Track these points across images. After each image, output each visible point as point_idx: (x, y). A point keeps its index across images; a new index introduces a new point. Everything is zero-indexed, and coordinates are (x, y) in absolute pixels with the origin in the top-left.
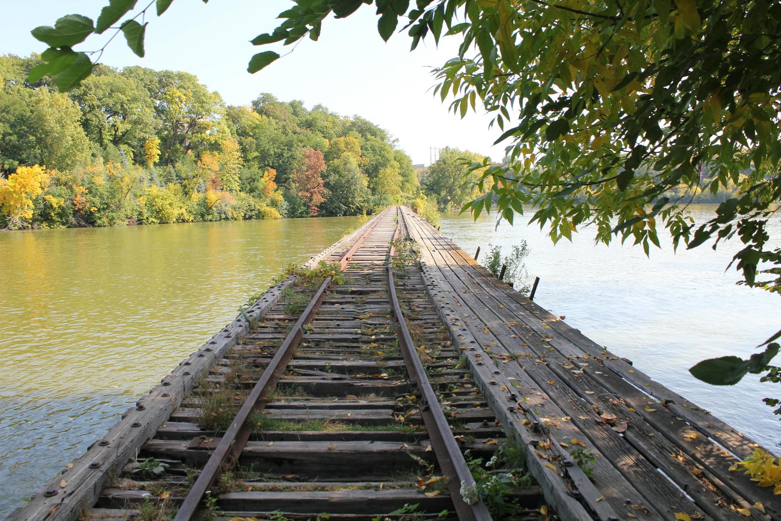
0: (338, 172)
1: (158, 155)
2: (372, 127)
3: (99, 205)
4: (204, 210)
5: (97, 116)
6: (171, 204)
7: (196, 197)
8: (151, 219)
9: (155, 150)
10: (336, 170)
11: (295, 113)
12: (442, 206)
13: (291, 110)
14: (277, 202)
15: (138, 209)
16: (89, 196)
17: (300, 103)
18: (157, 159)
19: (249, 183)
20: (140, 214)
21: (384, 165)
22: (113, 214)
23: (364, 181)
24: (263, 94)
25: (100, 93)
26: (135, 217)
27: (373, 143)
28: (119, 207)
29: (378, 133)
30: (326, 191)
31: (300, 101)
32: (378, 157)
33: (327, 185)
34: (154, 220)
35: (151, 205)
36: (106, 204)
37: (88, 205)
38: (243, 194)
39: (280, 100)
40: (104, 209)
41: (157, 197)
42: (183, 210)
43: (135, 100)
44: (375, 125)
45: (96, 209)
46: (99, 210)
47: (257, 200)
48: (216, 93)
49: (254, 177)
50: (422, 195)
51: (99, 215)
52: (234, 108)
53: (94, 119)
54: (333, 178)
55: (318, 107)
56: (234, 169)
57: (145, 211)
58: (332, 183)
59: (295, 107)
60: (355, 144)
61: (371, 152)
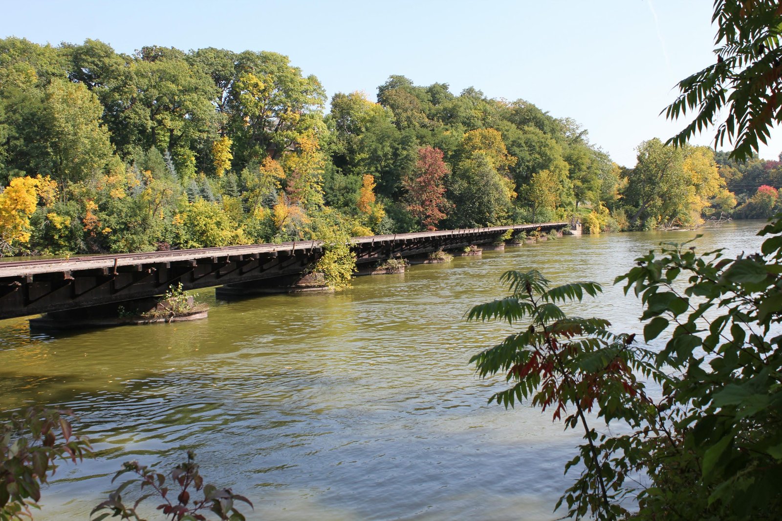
0: (468, 178)
1: (230, 160)
2: (539, 115)
3: (114, 225)
4: (269, 231)
5: (136, 113)
6: (218, 224)
7: (261, 213)
8: (191, 243)
9: (225, 156)
10: (465, 176)
11: (435, 101)
12: (638, 223)
13: (430, 97)
14: (377, 219)
15: (174, 230)
16: (103, 215)
17: (445, 87)
18: (228, 165)
19: (343, 195)
20: (177, 236)
21: (544, 166)
22: (134, 236)
23: (506, 189)
24: (392, 77)
25: (144, 82)
26: (170, 241)
27: (529, 136)
28: (143, 227)
29: (546, 122)
30: (448, 204)
31: (443, 85)
32: (537, 156)
33: (449, 195)
34: (195, 244)
35: (190, 222)
36: (125, 224)
37: (101, 225)
38: (328, 210)
39: (416, 84)
40: (122, 230)
41: (201, 213)
42: (240, 231)
44: (543, 112)
45: (110, 230)
46: (115, 232)
47: (348, 217)
48: (312, 79)
49: (350, 186)
50: (601, 207)
51: (114, 238)
52: (344, 96)
53: (132, 116)
54: (459, 186)
55: (470, 91)
56: (314, 176)
57: (182, 232)
58: (457, 193)
59: (435, 93)
60: (495, 139)
61: (526, 149)
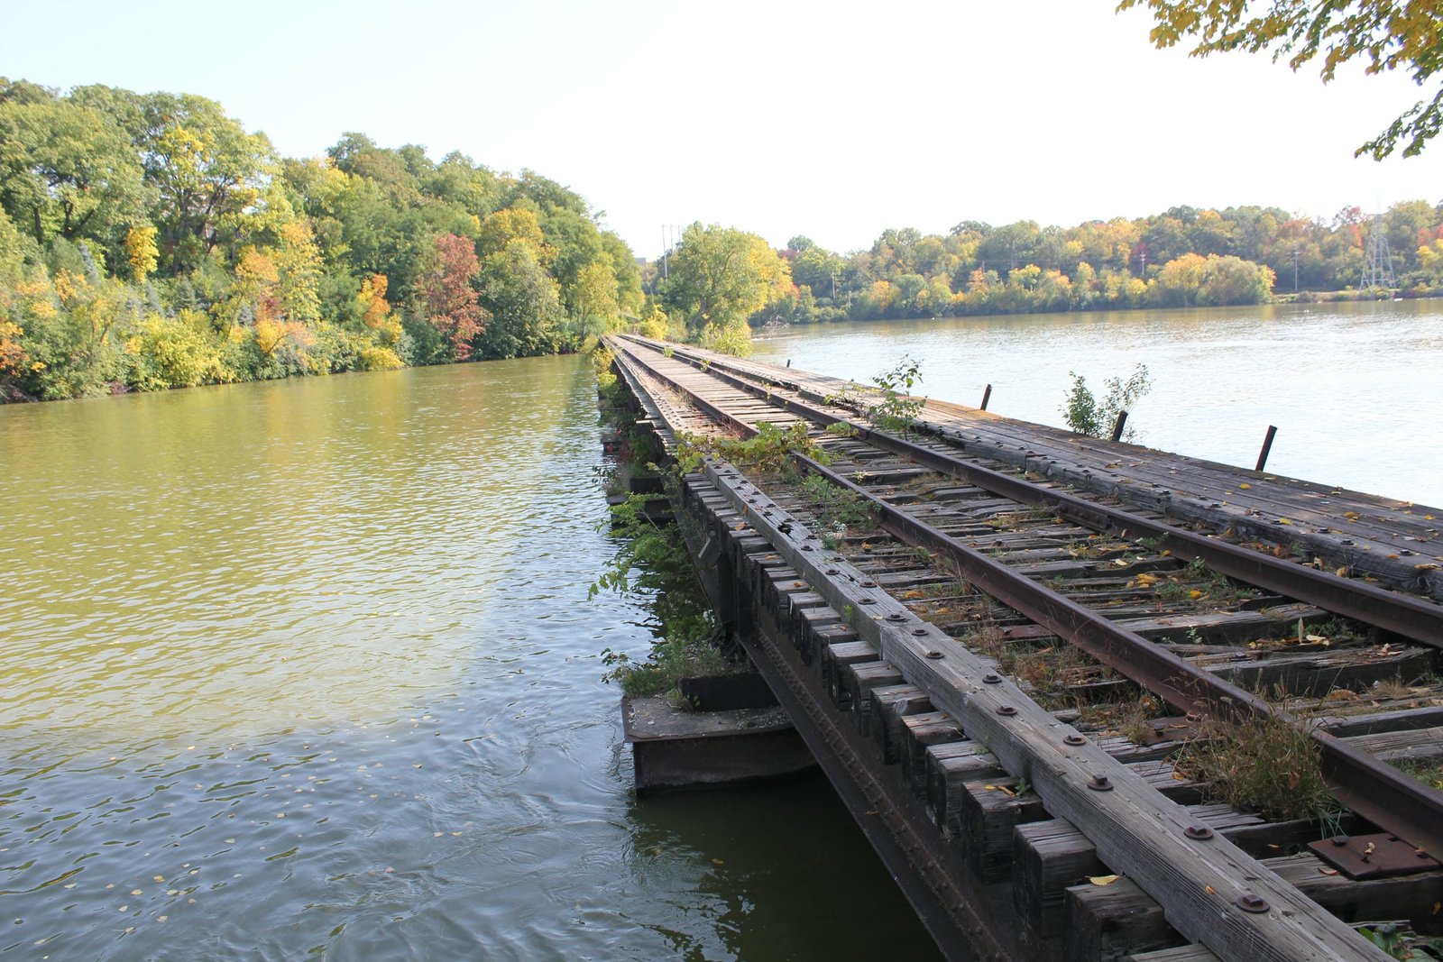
0: (502, 276)
1: (155, 257)
2: (558, 191)
3: (49, 359)
4: (256, 359)
5: (27, 184)
6: (190, 351)
7: (238, 334)
8: (154, 381)
9: (148, 250)
10: (498, 273)
11: (411, 169)
12: (695, 332)
13: (405, 164)
14: (392, 336)
15: (128, 363)
16: (27, 342)
17: (421, 150)
18: (152, 266)
19: (337, 304)
20: (133, 371)
21: (585, 260)
22: (79, 373)
23: (552, 292)
24: (347, 135)
25: (31, 138)
26: (123, 379)
27: (563, 219)
28: (89, 360)
29: (569, 200)
30: (482, 312)
31: (418, 147)
32: (574, 246)
33: (484, 302)
34: (160, 382)
35: (151, 350)
36: (63, 355)
37: (27, 359)
38: (327, 326)
39: (381, 144)
40: (59, 365)
41: (164, 337)
42: (216, 361)
43: (101, 150)
44: (562, 186)
45: (44, 366)
46: (49, 368)
47: (354, 335)
48: (260, 135)
49: (345, 292)
50: (657, 312)
51: (49, 377)
52: (296, 163)
53: (23, 189)
54: (494, 288)
55: (454, 156)
56: (306, 278)
57: (141, 366)
58: (493, 297)
59: (410, 158)
60: (530, 223)
61: (560, 236)
